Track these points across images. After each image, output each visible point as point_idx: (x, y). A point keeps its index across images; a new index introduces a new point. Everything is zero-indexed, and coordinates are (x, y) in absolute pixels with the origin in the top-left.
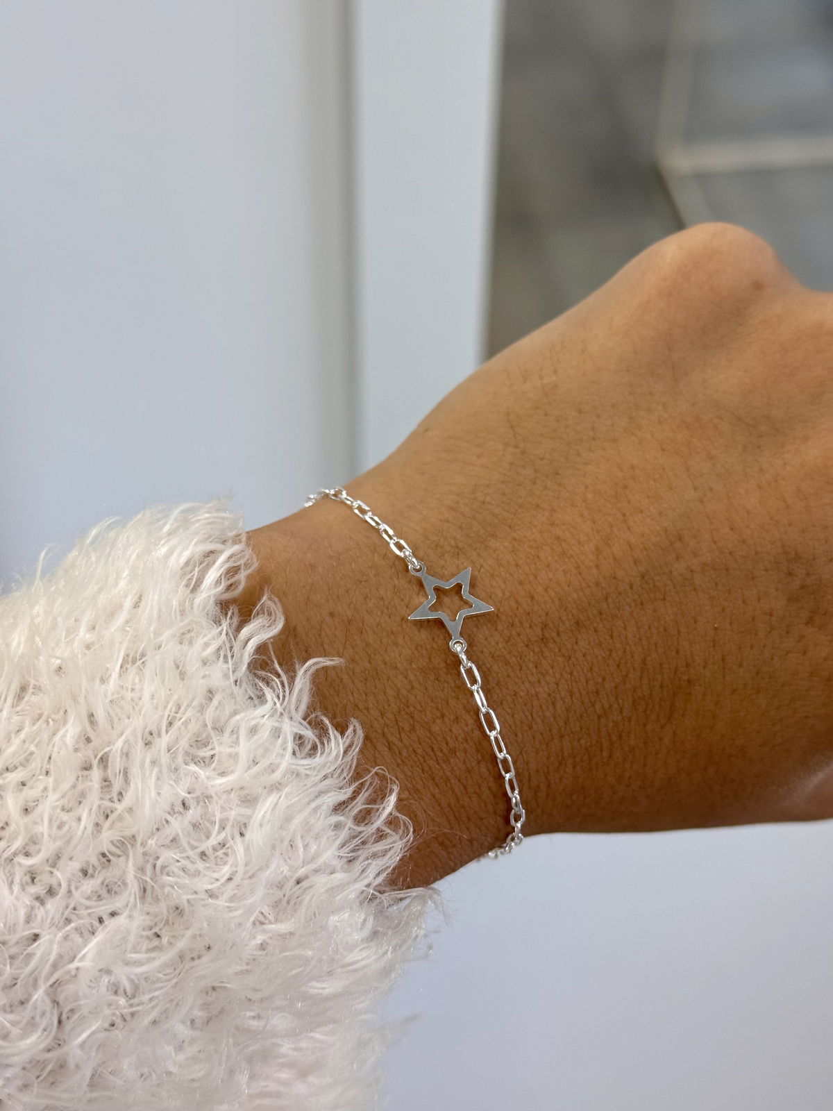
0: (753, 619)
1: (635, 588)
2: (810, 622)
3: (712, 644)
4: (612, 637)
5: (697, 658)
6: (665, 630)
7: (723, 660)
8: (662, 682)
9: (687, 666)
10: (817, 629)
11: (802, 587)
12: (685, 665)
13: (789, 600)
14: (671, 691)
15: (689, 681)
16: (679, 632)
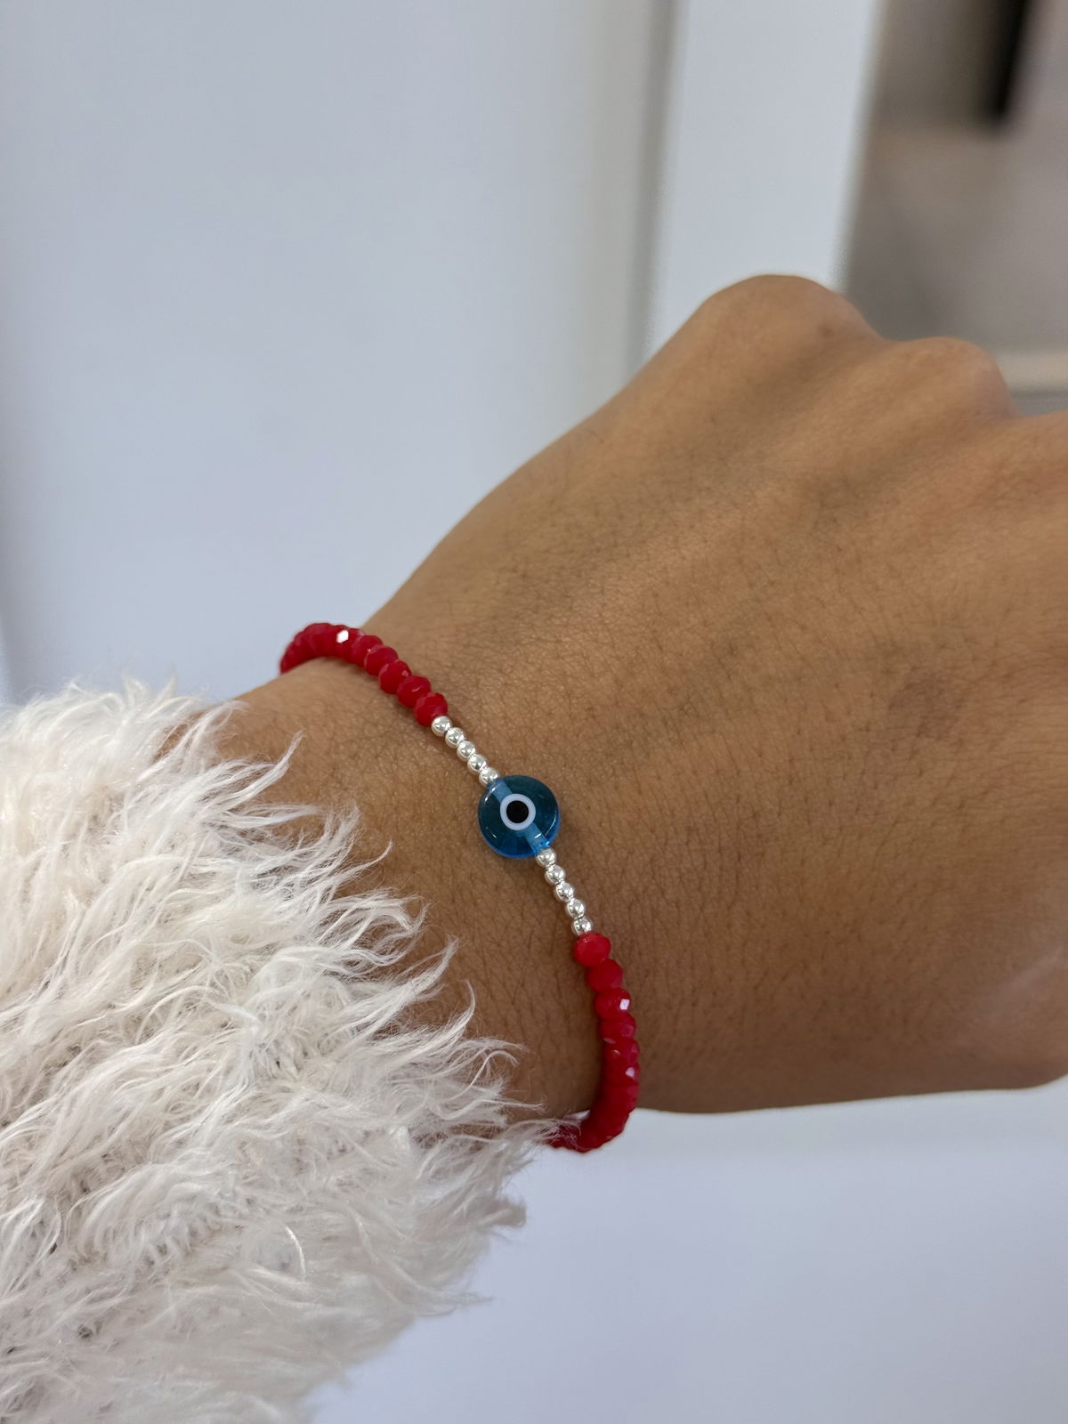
0: (844, 738)
1: (670, 723)
2: (922, 731)
3: (787, 782)
4: (640, 792)
5: (767, 802)
6: (718, 772)
7: (806, 800)
8: (720, 844)
9: (755, 815)
10: (932, 740)
11: (909, 686)
12: (751, 815)
13: (891, 707)
14: (735, 855)
15: (759, 836)
16: (738, 773)
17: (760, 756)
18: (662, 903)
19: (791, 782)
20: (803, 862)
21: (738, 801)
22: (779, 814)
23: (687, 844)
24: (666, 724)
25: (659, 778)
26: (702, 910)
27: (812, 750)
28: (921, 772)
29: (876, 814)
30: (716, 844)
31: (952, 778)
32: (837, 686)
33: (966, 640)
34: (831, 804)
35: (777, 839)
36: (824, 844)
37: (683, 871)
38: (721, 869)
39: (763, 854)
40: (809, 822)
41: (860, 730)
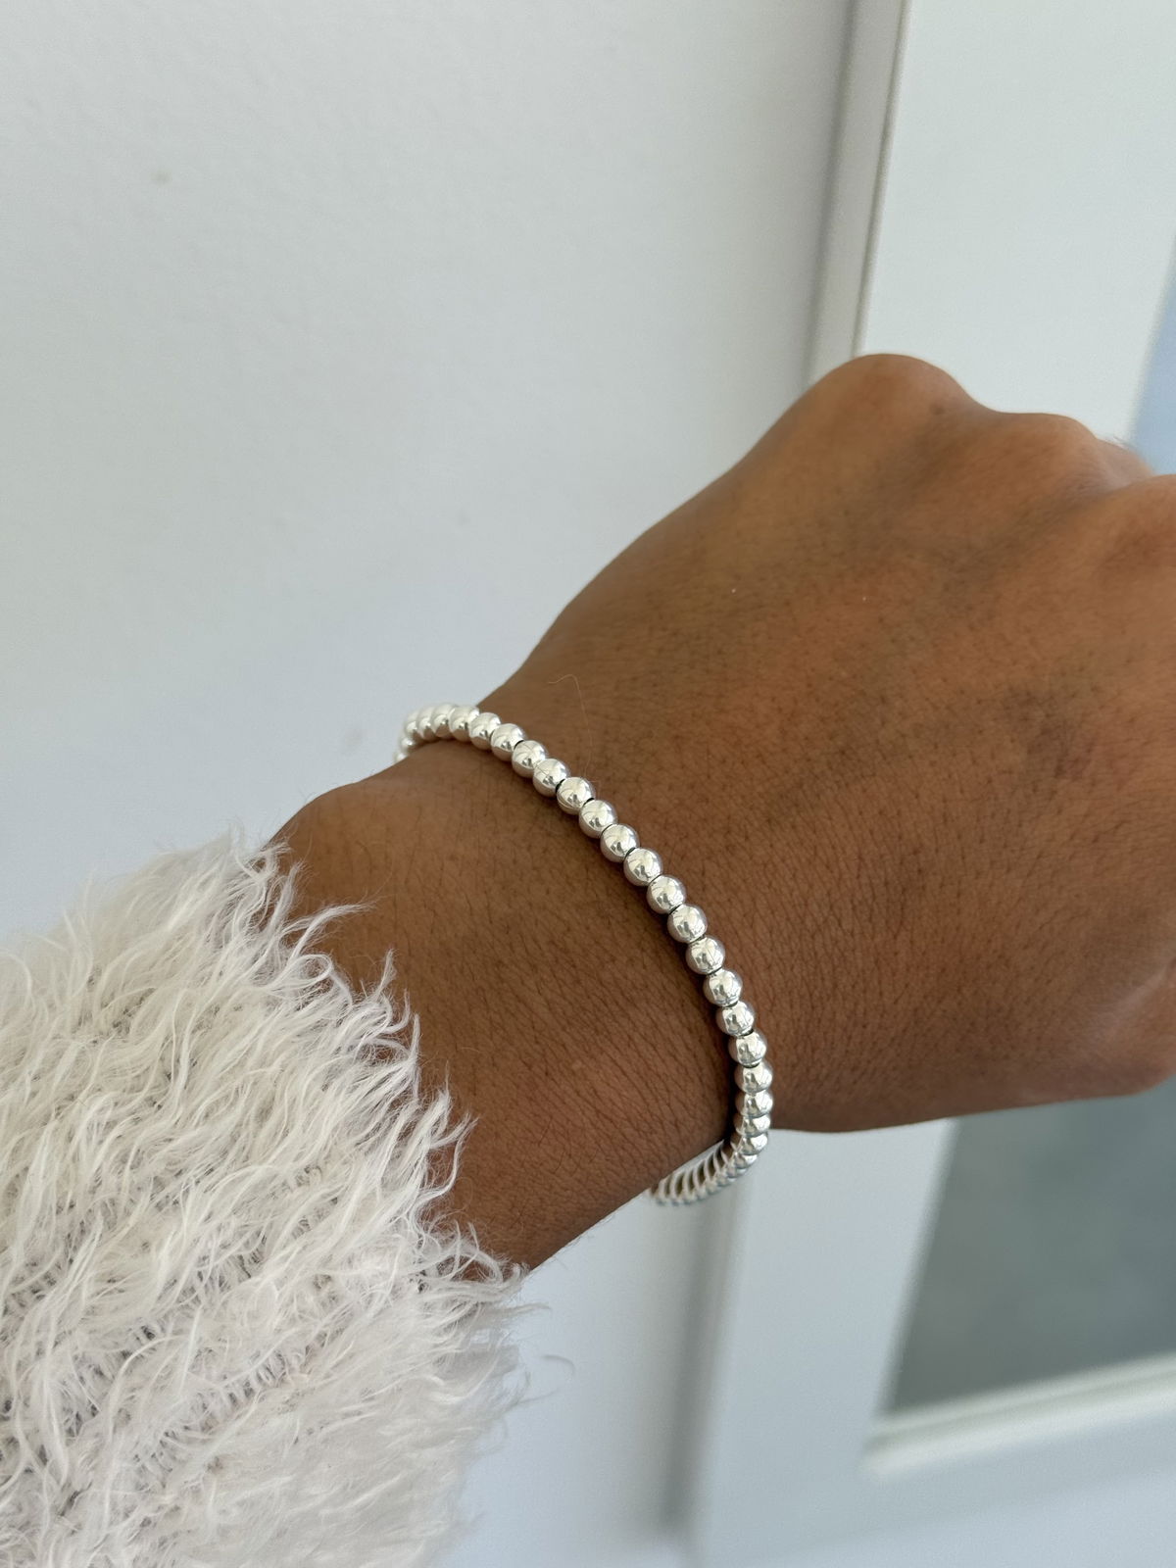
3: (942, 821)
5: (925, 840)
10: (1068, 781)
13: (1029, 752)
14: (900, 888)
15: (920, 871)
16: (899, 813)
17: (917, 797)
18: (840, 933)
19: (945, 821)
20: (959, 895)
21: (900, 838)
22: (937, 851)
23: (858, 877)
24: (831, 768)
25: (830, 819)
26: (873, 938)
27: (962, 791)
28: (1060, 812)
29: (1022, 849)
30: (883, 879)
31: (1086, 816)
32: (980, 732)
33: (1092, 690)
34: (982, 841)
35: (935, 874)
36: (977, 878)
37: (856, 903)
38: (888, 901)
39: (924, 887)
40: (963, 858)
41: (1004, 772)
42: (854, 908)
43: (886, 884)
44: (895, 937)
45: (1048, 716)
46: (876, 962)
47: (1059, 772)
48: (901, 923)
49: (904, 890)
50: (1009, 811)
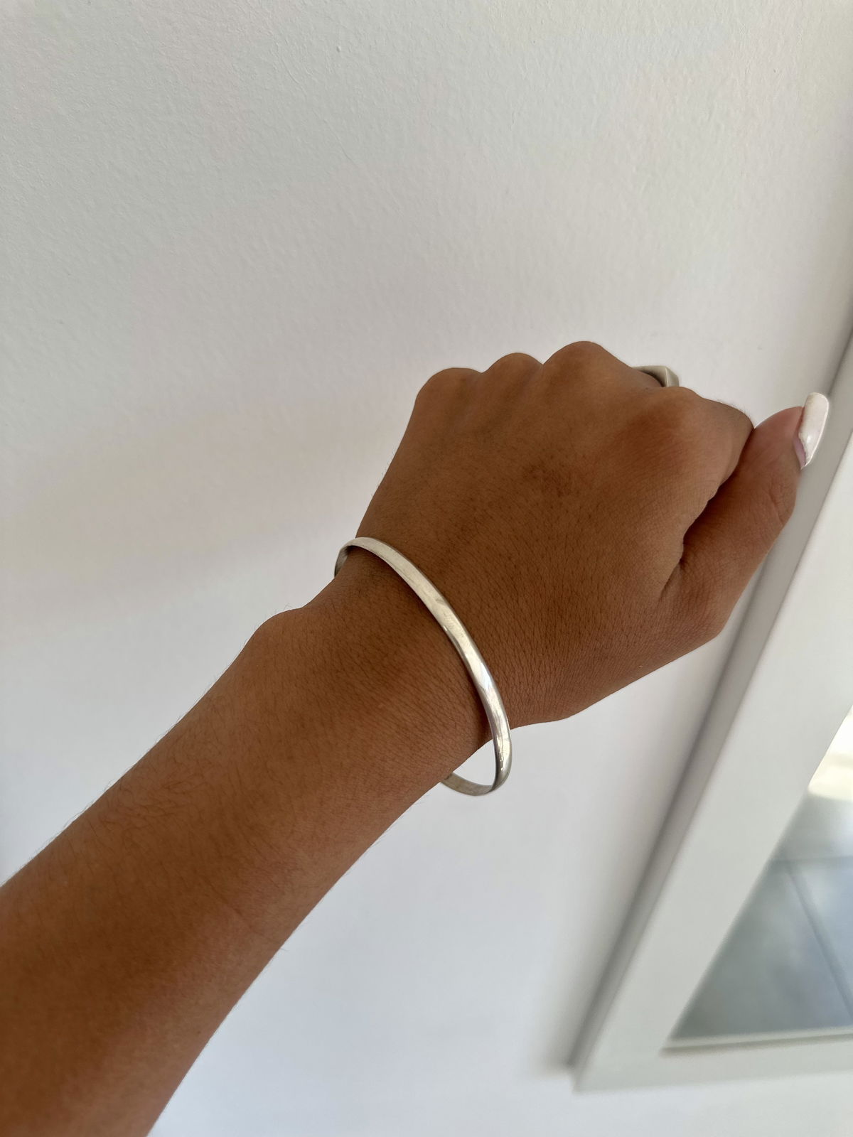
42: (492, 596)
43: (503, 579)
44: (517, 602)
45: (544, 472)
46: (514, 617)
47: (560, 494)
48: (517, 594)
49: (512, 579)
50: (544, 522)
